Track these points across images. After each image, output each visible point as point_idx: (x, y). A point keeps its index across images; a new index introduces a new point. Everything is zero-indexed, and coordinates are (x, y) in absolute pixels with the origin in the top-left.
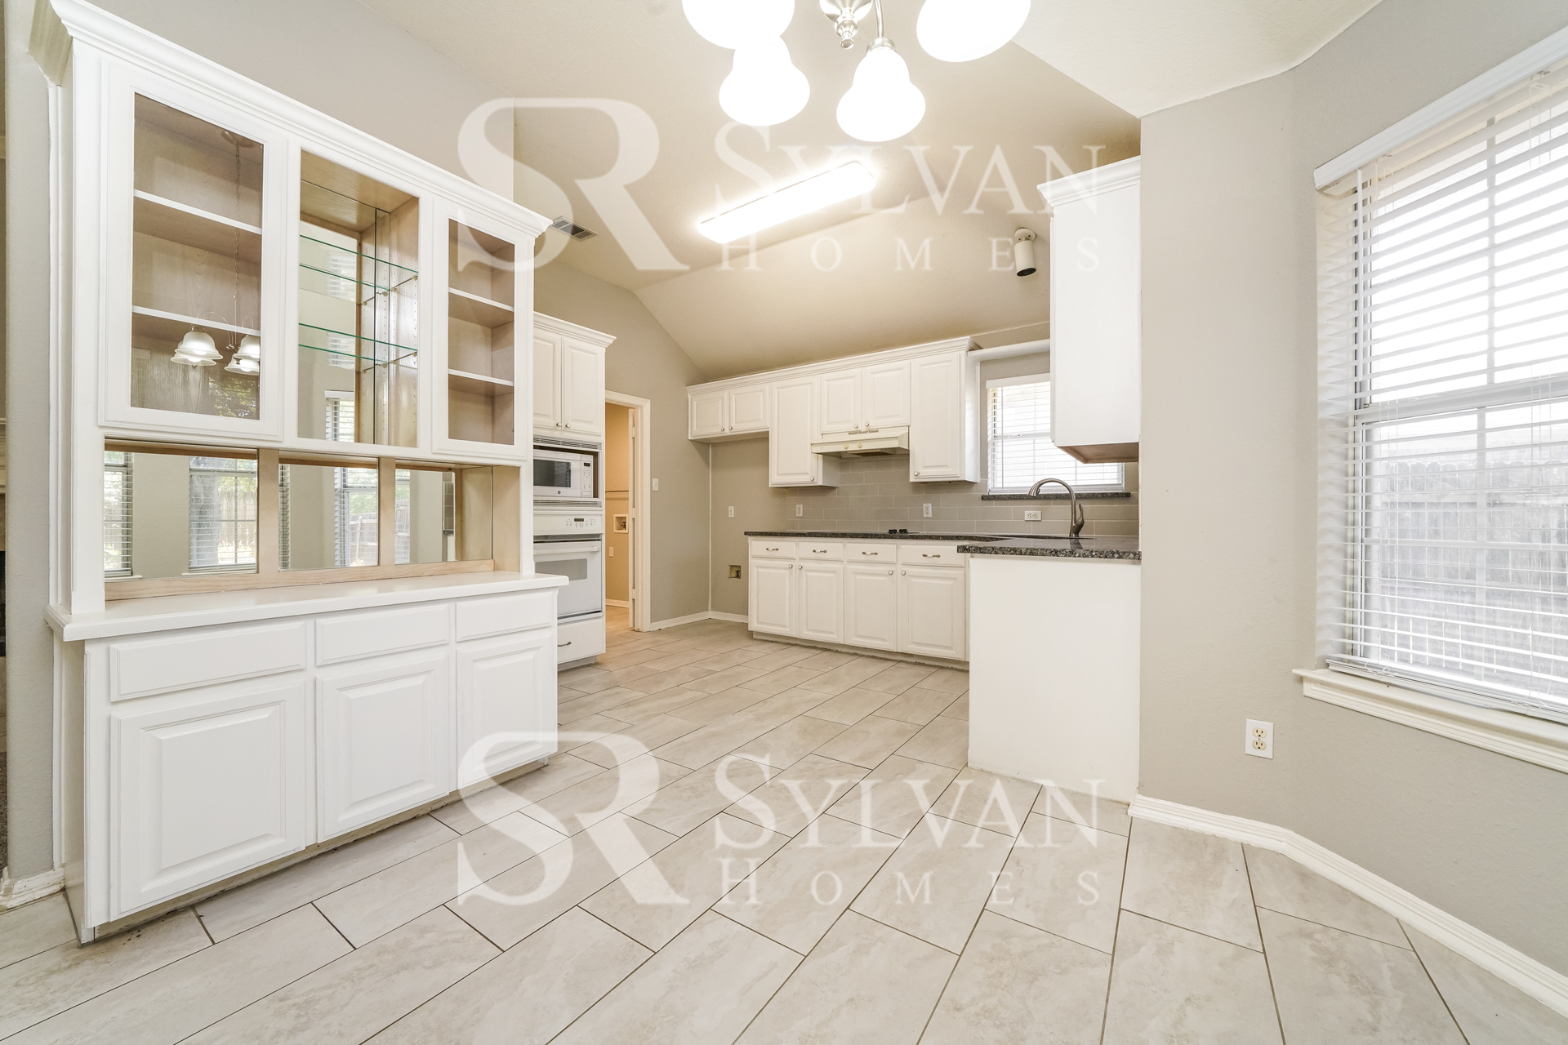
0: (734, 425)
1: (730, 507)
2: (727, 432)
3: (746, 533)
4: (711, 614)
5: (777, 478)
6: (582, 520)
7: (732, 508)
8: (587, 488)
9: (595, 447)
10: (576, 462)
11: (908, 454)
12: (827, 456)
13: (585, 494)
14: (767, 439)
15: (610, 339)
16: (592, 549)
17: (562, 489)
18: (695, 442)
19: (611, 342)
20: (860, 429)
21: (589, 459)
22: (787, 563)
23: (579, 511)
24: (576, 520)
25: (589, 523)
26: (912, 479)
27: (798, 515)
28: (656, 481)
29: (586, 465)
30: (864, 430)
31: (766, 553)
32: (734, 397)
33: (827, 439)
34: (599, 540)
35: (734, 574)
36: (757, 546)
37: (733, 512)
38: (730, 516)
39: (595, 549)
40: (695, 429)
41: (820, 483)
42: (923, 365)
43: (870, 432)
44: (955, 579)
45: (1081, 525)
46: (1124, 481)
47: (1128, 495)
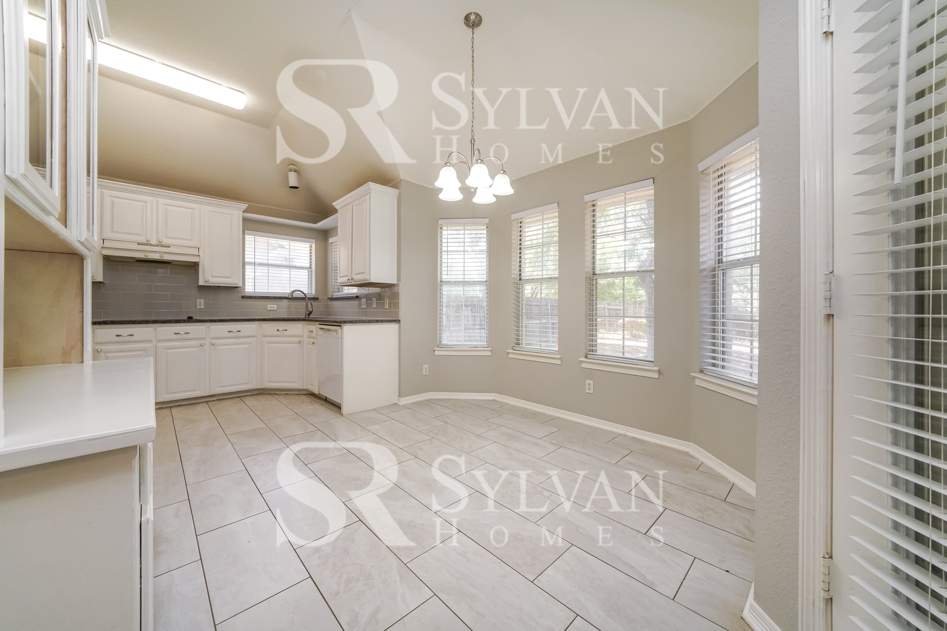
11: (198, 268)
20: (152, 242)
26: (201, 283)
30: (154, 244)
41: (100, 279)
42: (211, 212)
43: (161, 246)
44: (251, 343)
45: (311, 312)
46: (314, 292)
47: (318, 299)
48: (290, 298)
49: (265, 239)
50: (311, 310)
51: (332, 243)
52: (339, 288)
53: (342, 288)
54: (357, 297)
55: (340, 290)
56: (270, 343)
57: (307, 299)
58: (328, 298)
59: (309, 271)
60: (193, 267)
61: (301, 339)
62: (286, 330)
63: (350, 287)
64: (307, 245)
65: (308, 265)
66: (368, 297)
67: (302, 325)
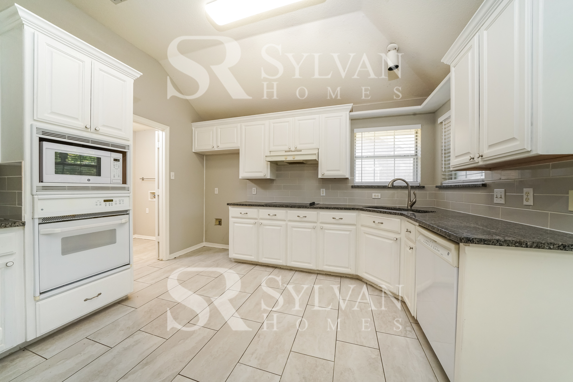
0: (219, 145)
1: (215, 189)
2: (216, 149)
3: (228, 204)
4: (204, 244)
5: (243, 174)
6: (112, 201)
7: (216, 189)
8: (116, 177)
9: (124, 148)
10: (107, 159)
11: (318, 164)
12: (272, 163)
13: (114, 181)
14: (238, 153)
15: (138, 74)
16: (120, 222)
17: (92, 178)
18: (197, 154)
19: (139, 76)
20: (291, 149)
21: (120, 156)
22: (253, 221)
23: (108, 195)
24: (105, 201)
25: (118, 202)
26: (320, 176)
27: (253, 193)
28: (173, 174)
29: (116, 160)
30: (293, 150)
31: (240, 215)
32: (219, 130)
33: (272, 154)
34: (127, 214)
35: (218, 223)
36: (233, 211)
37: (217, 191)
38: (215, 193)
39: (123, 221)
40: (196, 146)
41: (268, 177)
42: (327, 118)
43: (297, 151)
44: (351, 231)
45: (415, 203)
46: (419, 180)
47: (424, 187)
48: (391, 187)
49: (371, 134)
50: (414, 200)
51: (441, 123)
52: (451, 175)
53: (455, 174)
54: (484, 185)
55: (453, 177)
56: (367, 234)
57: (410, 188)
58: (437, 187)
59: (414, 159)
60: (314, 165)
61: (398, 236)
62: (382, 223)
63: (468, 172)
64: (413, 131)
65: (413, 152)
66: (507, 186)
67: (399, 220)
